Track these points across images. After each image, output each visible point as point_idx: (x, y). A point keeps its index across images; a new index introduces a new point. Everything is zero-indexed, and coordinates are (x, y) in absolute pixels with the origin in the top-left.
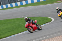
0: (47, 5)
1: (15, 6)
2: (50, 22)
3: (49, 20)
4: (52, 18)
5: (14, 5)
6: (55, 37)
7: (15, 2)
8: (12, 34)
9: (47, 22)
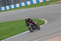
0: (41, 7)
1: (9, 9)
2: (43, 24)
3: (42, 22)
4: (45, 20)
5: (8, 7)
6: (48, 39)
7: (8, 5)
8: (7, 37)
9: (40, 24)
